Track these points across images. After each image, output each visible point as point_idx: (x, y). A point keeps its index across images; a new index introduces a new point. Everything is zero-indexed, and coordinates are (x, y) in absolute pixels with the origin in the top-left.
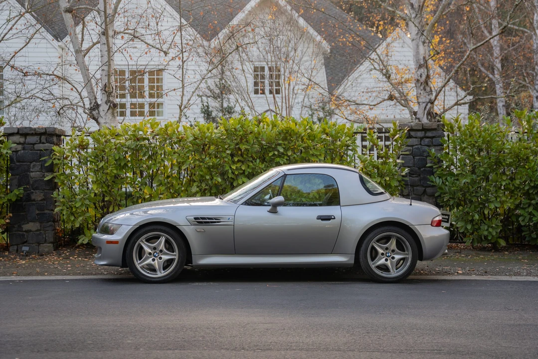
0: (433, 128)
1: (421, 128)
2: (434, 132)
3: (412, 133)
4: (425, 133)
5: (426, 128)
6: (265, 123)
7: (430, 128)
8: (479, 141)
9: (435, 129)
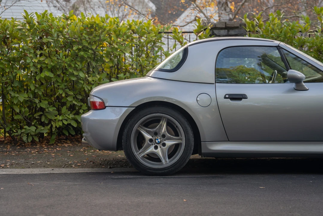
0: (235, 26)
1: (224, 26)
2: (237, 30)
3: (216, 32)
4: (228, 31)
5: (229, 26)
6: (72, 21)
7: (233, 26)
8: (280, 36)
9: (237, 28)
